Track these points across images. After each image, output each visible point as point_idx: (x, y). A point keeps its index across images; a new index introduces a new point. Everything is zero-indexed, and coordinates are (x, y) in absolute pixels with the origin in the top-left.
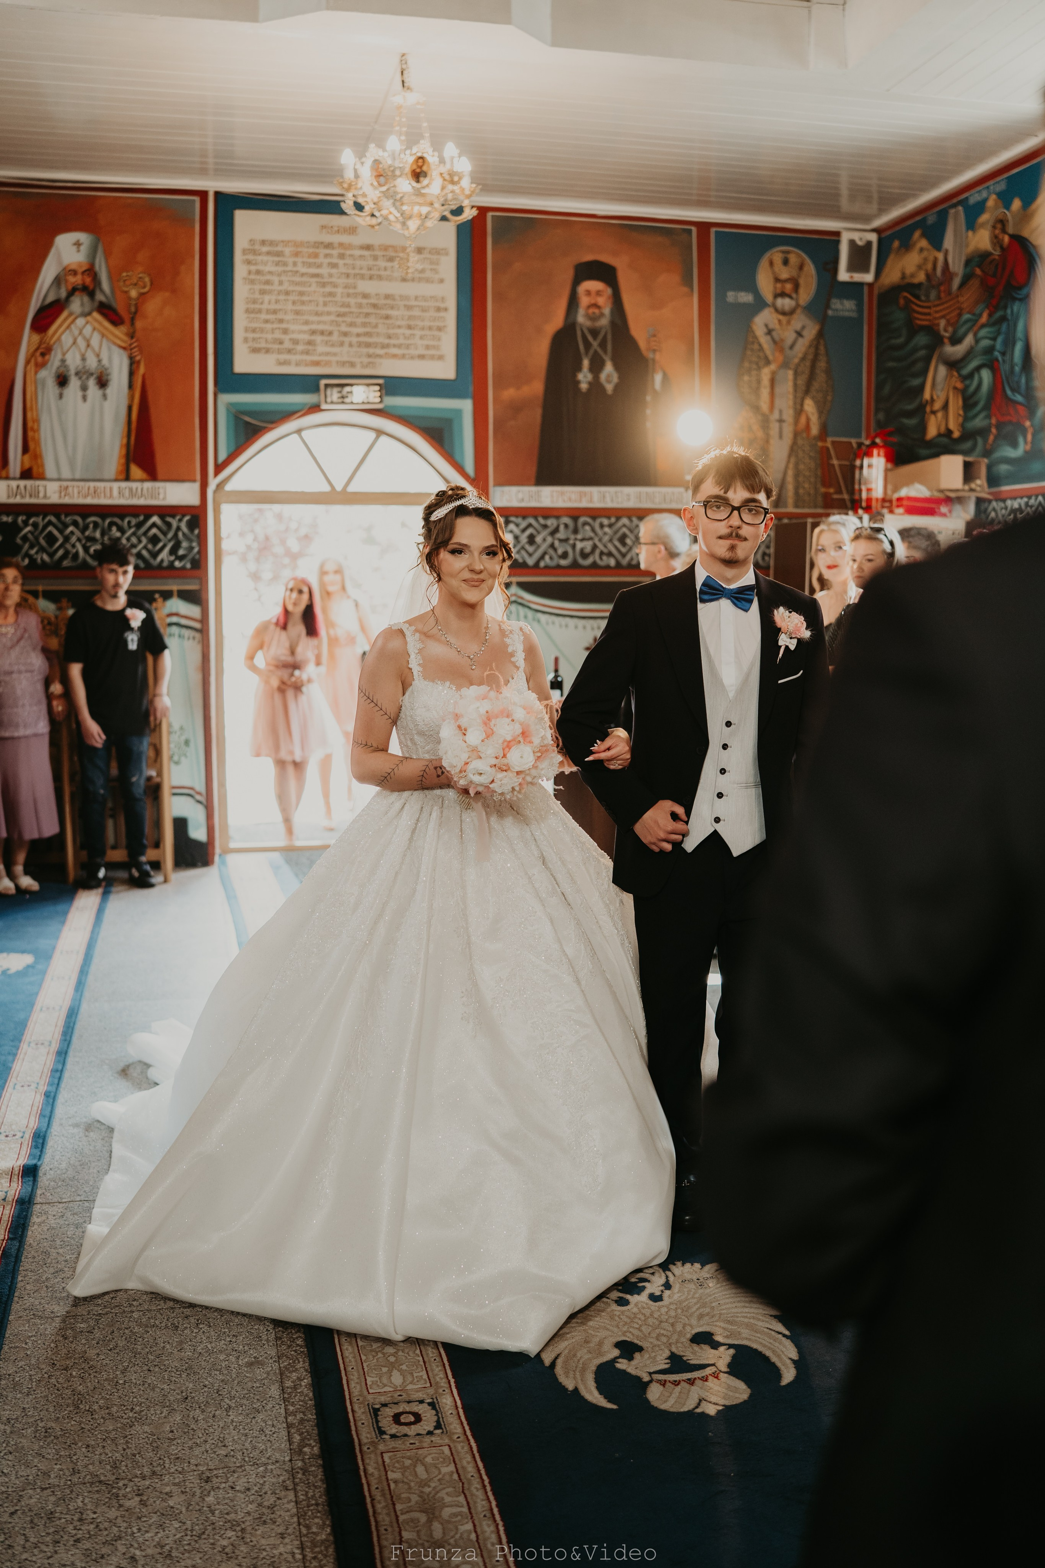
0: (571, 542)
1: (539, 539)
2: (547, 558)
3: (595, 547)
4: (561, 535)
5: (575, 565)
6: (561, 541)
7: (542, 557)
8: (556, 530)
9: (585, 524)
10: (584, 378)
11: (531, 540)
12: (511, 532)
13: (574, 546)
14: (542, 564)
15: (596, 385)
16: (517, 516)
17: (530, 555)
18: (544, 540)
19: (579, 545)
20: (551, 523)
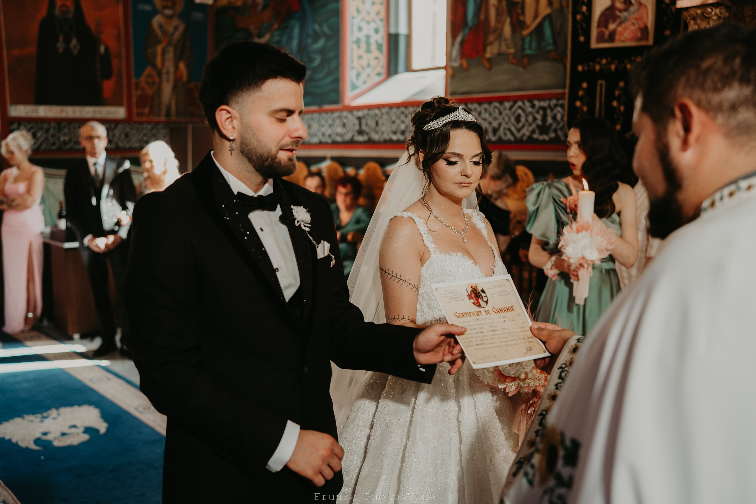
0: (57, 136)
1: (38, 135)
2: (44, 145)
3: (70, 140)
4: (52, 132)
5: (60, 150)
6: (51, 136)
7: (41, 145)
8: (48, 130)
9: (65, 127)
10: (60, 46)
13: (59, 139)
14: (41, 149)
15: (67, 49)
16: (25, 122)
19: (62, 138)
20: (45, 126)
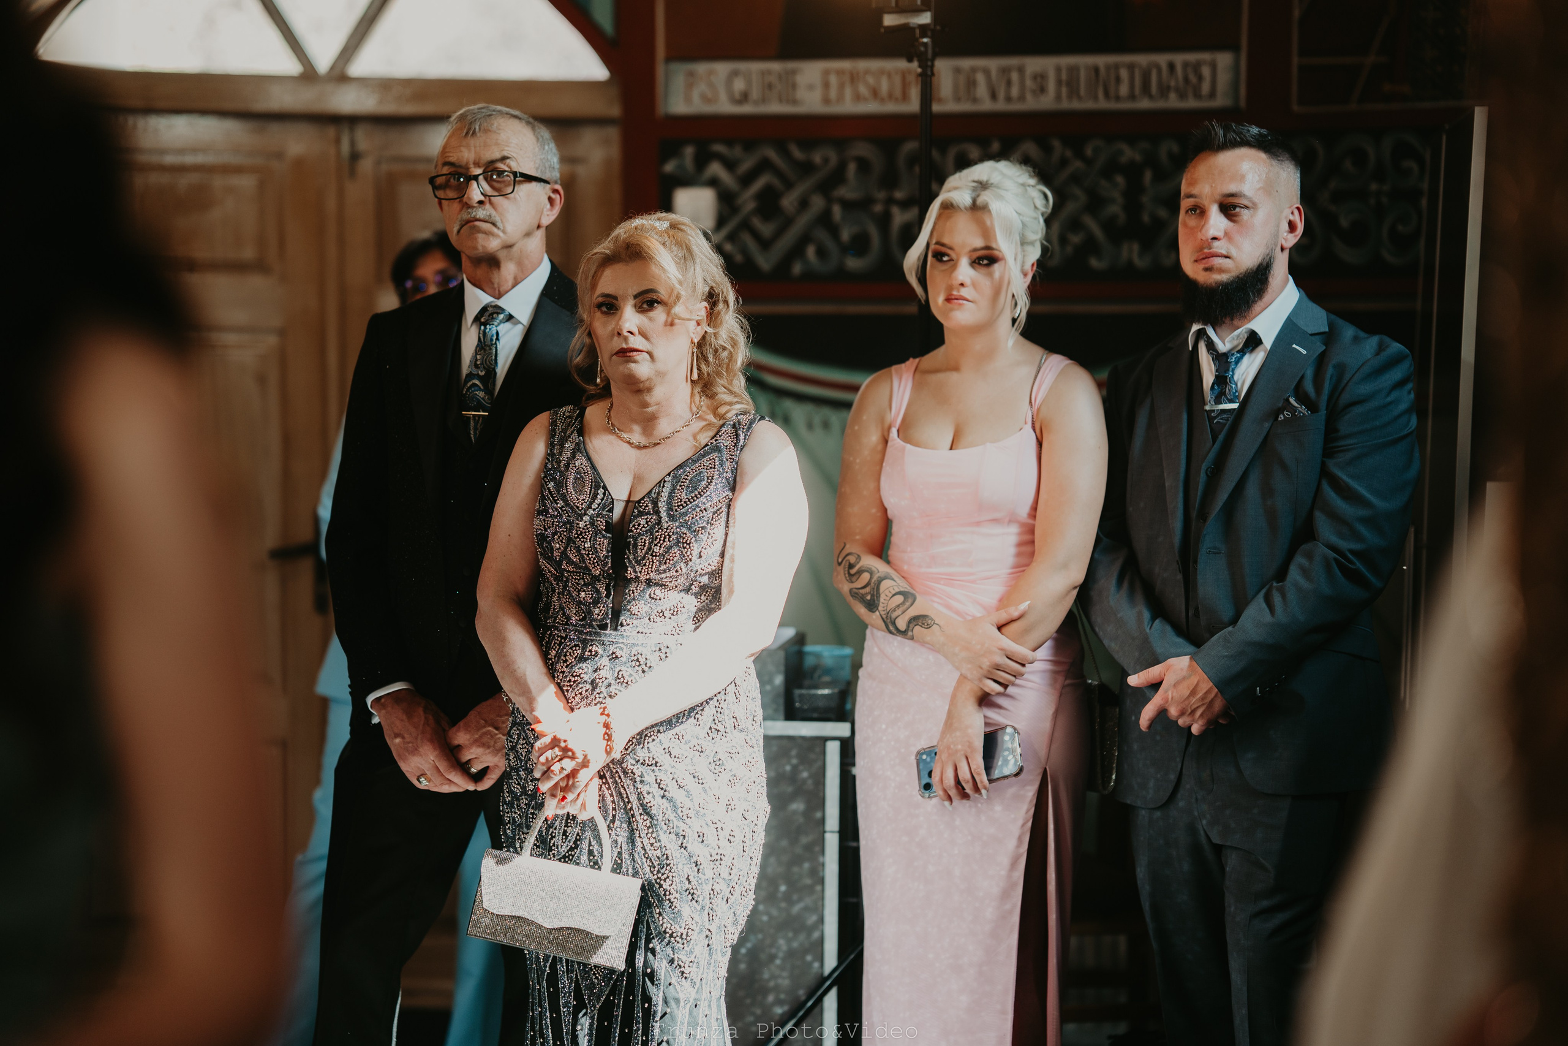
0: (878, 208)
1: (788, 202)
2: (811, 251)
4: (850, 184)
5: (887, 271)
6: (847, 205)
7: (797, 251)
8: (837, 177)
11: (768, 203)
12: (713, 183)
13: (884, 221)
14: (797, 269)
16: (730, 143)
17: (765, 244)
18: (804, 204)
19: (900, 217)
20: (823, 157)
